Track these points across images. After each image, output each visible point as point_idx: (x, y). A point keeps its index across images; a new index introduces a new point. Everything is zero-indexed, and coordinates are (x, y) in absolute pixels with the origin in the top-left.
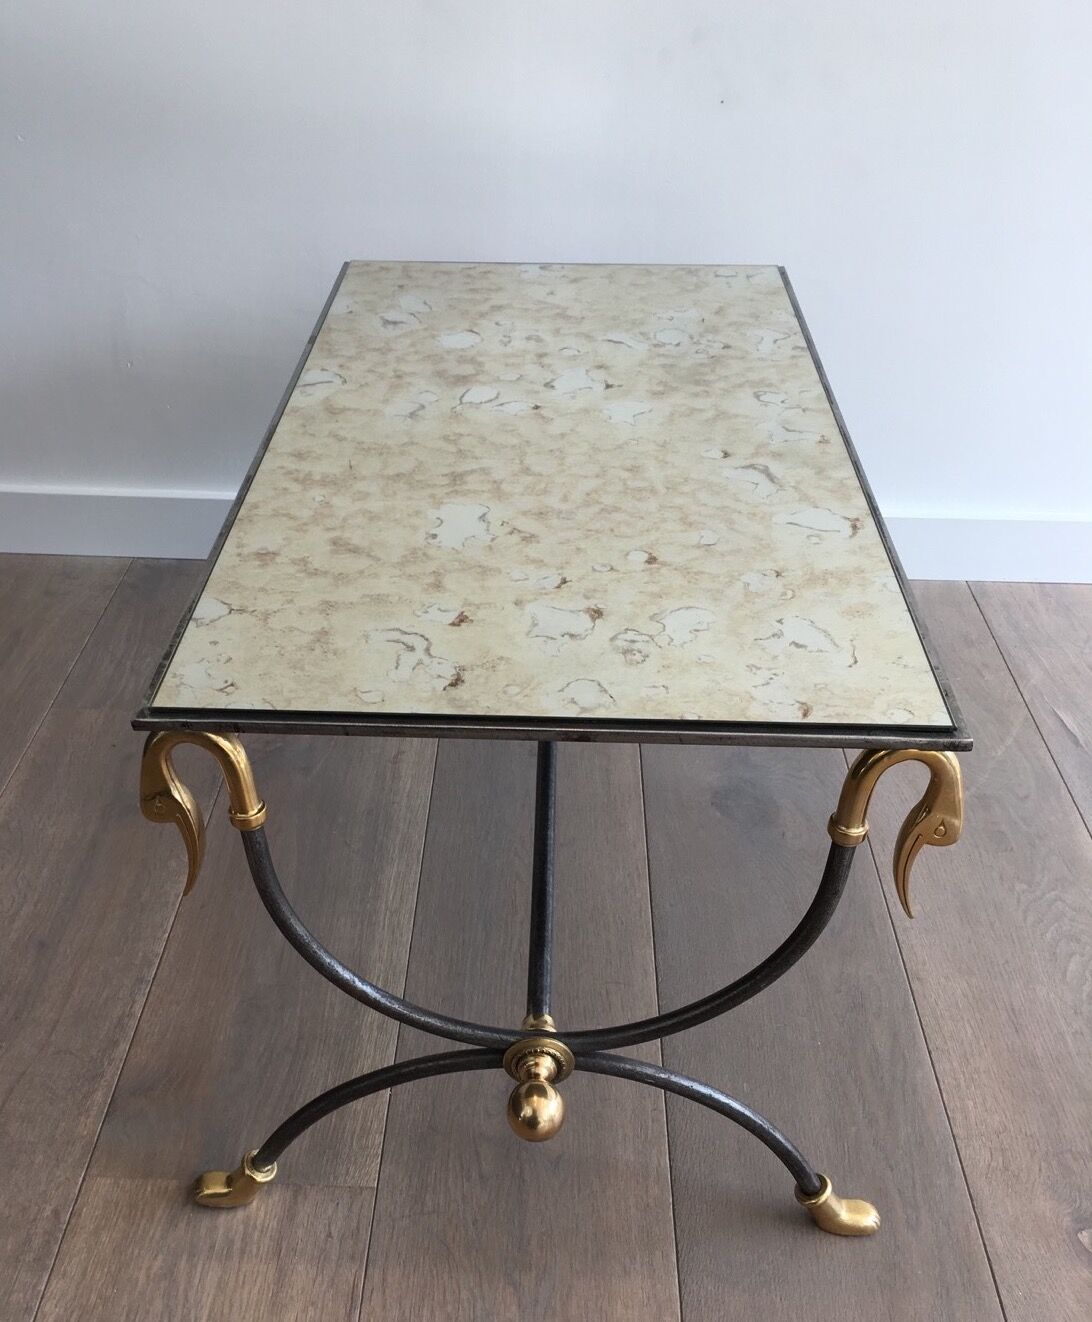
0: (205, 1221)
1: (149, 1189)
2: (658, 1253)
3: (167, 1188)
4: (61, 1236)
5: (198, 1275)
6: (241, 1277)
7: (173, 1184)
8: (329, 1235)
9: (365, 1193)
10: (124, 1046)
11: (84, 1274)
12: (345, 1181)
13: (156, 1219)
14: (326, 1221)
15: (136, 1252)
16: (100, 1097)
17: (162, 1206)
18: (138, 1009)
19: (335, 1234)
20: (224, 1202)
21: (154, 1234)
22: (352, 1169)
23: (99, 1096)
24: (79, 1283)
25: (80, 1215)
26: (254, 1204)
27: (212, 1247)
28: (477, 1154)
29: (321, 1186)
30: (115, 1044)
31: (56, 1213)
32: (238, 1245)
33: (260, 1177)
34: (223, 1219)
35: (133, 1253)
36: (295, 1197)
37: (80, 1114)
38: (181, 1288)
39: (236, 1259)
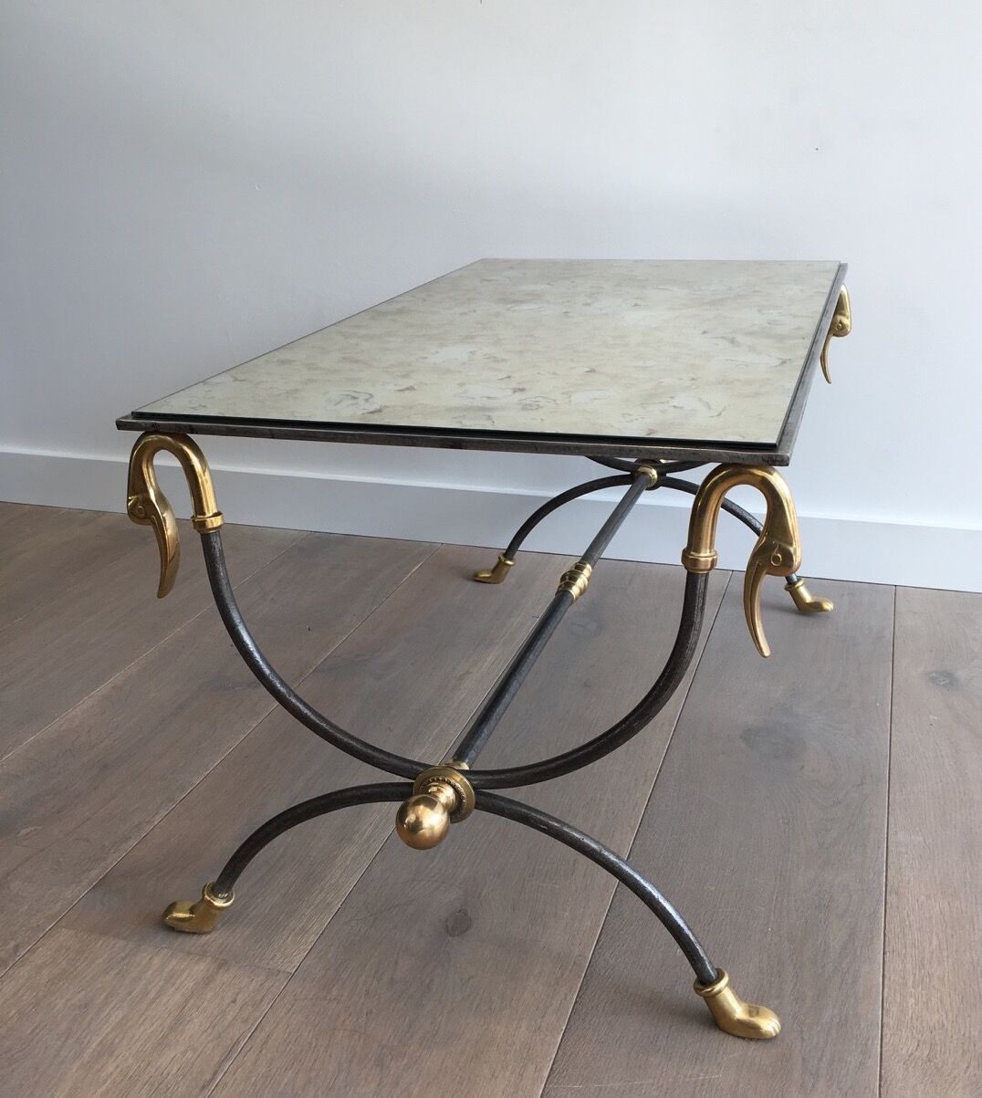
2: (531, 1068)
5: (108, 1010)
8: (234, 1001)
9: (281, 975)
12: (268, 964)
14: (237, 991)
18: (158, 818)
22: (278, 956)
27: (130, 993)
29: (245, 965)
32: (152, 995)
35: (62, 986)
36: (219, 969)
37: (72, 883)
39: (144, 1005)
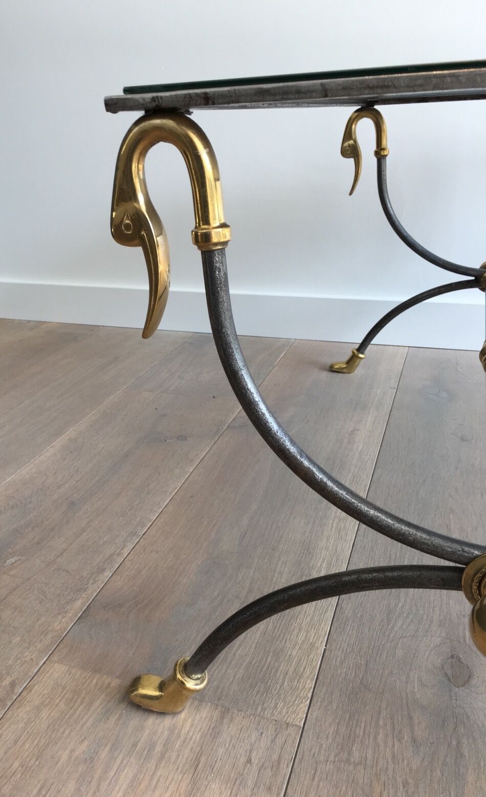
0: (135, 719)
1: (95, 681)
3: (109, 684)
4: (10, 704)
5: (115, 767)
6: (155, 781)
7: (116, 682)
8: (249, 761)
9: (290, 730)
10: (108, 573)
11: (16, 742)
12: (272, 714)
13: (92, 709)
14: (248, 747)
15: (67, 732)
16: (79, 605)
17: (102, 697)
18: (126, 551)
19: (255, 761)
20: (155, 706)
21: (87, 721)
22: (281, 705)
23: (78, 603)
24: (9, 749)
25: (31, 690)
26: (183, 715)
27: (135, 745)
28: (410, 718)
29: (248, 713)
30: (102, 570)
31: (13, 685)
32: (159, 748)
33: (190, 684)
34: (151, 721)
35: (63, 733)
36: (222, 718)
37: (59, 614)
38: (97, 776)
39: (153, 762)
